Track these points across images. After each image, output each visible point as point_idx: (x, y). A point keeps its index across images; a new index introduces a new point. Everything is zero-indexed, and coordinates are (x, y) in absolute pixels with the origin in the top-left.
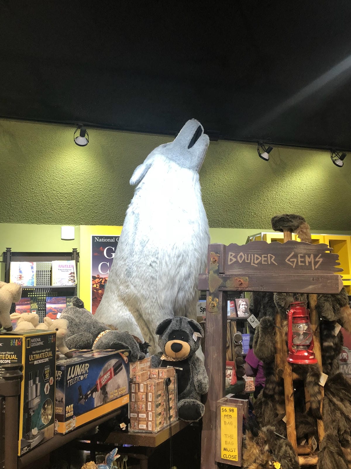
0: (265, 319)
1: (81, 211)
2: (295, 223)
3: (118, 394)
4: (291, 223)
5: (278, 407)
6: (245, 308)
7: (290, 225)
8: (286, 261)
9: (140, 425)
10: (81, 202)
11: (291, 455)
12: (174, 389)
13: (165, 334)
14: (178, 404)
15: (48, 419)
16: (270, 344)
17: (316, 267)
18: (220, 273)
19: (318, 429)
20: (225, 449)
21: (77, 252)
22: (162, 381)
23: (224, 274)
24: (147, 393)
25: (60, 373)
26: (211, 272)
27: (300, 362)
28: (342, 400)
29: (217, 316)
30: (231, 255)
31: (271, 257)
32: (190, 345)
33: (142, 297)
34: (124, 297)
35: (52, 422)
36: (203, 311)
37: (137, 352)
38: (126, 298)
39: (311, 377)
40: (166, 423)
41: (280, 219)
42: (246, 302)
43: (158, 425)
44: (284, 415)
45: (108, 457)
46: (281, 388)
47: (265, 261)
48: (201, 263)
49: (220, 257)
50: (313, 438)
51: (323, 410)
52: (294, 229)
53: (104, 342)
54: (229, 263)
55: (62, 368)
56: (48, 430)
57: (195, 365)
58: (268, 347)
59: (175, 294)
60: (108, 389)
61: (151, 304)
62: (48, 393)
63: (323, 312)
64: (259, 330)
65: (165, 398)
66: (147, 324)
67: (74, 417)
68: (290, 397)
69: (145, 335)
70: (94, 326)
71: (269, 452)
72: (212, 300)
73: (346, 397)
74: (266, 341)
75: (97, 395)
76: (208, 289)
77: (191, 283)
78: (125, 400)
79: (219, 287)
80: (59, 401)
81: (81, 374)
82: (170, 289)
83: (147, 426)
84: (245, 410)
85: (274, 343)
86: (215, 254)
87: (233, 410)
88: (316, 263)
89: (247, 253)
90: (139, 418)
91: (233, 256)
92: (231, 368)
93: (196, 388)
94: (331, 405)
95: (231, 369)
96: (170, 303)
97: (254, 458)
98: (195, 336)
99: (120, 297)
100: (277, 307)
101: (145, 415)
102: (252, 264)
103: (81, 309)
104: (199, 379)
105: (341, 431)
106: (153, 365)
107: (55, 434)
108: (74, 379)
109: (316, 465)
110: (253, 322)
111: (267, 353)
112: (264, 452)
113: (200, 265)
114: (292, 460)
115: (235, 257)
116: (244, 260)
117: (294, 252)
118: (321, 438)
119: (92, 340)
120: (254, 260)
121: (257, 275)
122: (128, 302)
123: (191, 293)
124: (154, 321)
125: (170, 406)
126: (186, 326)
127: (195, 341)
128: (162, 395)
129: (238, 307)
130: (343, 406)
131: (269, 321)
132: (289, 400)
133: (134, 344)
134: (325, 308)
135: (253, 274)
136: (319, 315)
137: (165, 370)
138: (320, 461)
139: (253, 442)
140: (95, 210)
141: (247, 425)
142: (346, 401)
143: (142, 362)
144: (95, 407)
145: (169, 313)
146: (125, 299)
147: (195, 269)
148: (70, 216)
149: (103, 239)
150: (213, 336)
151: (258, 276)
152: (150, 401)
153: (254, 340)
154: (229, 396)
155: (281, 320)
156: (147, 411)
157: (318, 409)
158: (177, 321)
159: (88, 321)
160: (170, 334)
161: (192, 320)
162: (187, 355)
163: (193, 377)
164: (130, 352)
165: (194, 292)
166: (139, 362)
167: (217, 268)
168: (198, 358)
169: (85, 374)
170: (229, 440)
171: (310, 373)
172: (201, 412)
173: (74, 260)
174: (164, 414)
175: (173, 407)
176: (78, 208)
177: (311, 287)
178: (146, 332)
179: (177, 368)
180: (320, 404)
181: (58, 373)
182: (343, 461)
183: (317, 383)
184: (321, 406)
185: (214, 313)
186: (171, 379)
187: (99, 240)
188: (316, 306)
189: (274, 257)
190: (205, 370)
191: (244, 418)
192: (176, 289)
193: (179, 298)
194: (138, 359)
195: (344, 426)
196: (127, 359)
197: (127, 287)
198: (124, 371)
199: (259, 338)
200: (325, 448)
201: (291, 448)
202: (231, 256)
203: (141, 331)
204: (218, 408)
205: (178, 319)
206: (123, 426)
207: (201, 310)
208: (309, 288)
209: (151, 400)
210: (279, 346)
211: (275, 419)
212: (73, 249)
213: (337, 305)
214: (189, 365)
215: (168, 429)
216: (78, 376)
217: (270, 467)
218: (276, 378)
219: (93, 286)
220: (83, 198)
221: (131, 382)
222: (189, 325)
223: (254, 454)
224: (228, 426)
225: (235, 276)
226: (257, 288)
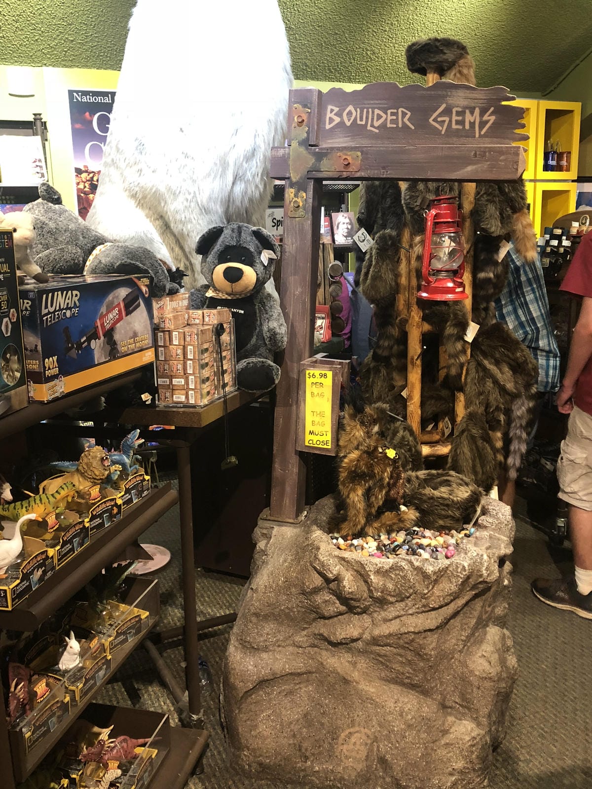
0: (384, 234)
1: (42, 37)
2: (449, 55)
3: (135, 345)
4: (441, 55)
5: (395, 375)
6: (348, 228)
7: (441, 60)
8: (431, 120)
9: (174, 396)
10: (40, 15)
11: (410, 443)
12: (230, 344)
13: (212, 253)
14: (237, 367)
15: (14, 377)
16: (390, 276)
17: (482, 133)
18: (310, 145)
19: (456, 406)
20: (311, 433)
21: (43, 121)
22: (209, 329)
23: (317, 146)
24: (184, 346)
25: (27, 304)
26: (295, 144)
27: (439, 298)
28: (497, 363)
29: (303, 224)
30: (332, 111)
31: (404, 115)
32: (256, 272)
33: (168, 191)
34: (134, 192)
35: (21, 382)
36: (278, 226)
37: (164, 280)
38: (138, 194)
39: (452, 328)
40: (218, 394)
41: (422, 47)
42: (350, 219)
43: (204, 396)
44: (404, 387)
45: (124, 442)
46: (402, 347)
47: (392, 121)
48: (276, 130)
49: (312, 114)
50: (447, 419)
51: (466, 378)
52: (446, 68)
53: (103, 261)
54: (328, 127)
55: (31, 295)
56: (16, 393)
57: (264, 305)
58: (385, 281)
59: (229, 188)
60: (117, 337)
61: (185, 203)
62: (9, 334)
63: (483, 221)
64: (373, 253)
65: (215, 356)
66: (180, 240)
67: (61, 377)
68: (417, 360)
69: (176, 259)
70: (83, 234)
71: (379, 435)
72: (295, 196)
73: (505, 358)
74: (383, 271)
75: (98, 345)
76: (287, 175)
77: (257, 166)
78: (148, 357)
79: (308, 172)
80: (31, 351)
81: (65, 307)
82: (219, 176)
83: (187, 397)
84: (345, 375)
85: (397, 276)
86: (302, 107)
87: (325, 375)
88: (483, 124)
89: (360, 106)
90: (173, 385)
91: (334, 113)
92: (323, 315)
93: (266, 341)
94: (480, 369)
95: (323, 318)
96: (219, 203)
97: (356, 443)
98: (265, 256)
99: (128, 191)
100: (406, 212)
101: (183, 381)
102: (369, 128)
103: (57, 206)
104: (271, 327)
105: (491, 407)
106: (193, 306)
107: (29, 402)
108: (55, 315)
109: (448, 456)
110: (364, 240)
111: (383, 290)
112: (372, 435)
113: (273, 131)
114: (412, 450)
115: (339, 114)
116: (356, 119)
117: (447, 103)
118: (459, 419)
119: (81, 259)
120: (373, 119)
121: (375, 147)
122: (142, 202)
123: (257, 186)
124: (191, 234)
125: (224, 369)
126: (248, 239)
127: (264, 265)
128: (211, 350)
129: (335, 228)
130: (499, 371)
131: (390, 236)
132: (413, 364)
133: (159, 267)
134: (487, 215)
135: (370, 147)
136: (476, 226)
137: (214, 311)
138: (454, 450)
139: (355, 420)
140: (69, 35)
141: (348, 398)
142: (504, 363)
143: (174, 299)
144: (96, 363)
145: (217, 221)
146: (137, 196)
147: (264, 140)
148: (20, 45)
149: (90, 96)
150: (296, 259)
151: (378, 149)
152: (191, 360)
153: (364, 271)
154: (319, 356)
155: (411, 235)
156: (185, 374)
157: (460, 375)
158: (233, 230)
159: (72, 226)
160: (220, 252)
161: (260, 229)
162: (251, 288)
163: (261, 324)
164: (151, 279)
165: (263, 183)
166: (168, 299)
167: (306, 135)
168: (269, 294)
169: (73, 308)
170: (317, 419)
171: (452, 322)
172: (275, 377)
173: (37, 135)
174: (214, 380)
175: (229, 370)
176: (35, 29)
177: (469, 168)
178: (178, 255)
179: (235, 310)
180: (462, 369)
181: (24, 303)
182: (489, 449)
183: (461, 337)
184: (464, 372)
185: (297, 219)
186: (225, 325)
187: (81, 99)
188: (471, 211)
189: (409, 114)
190: (282, 315)
191: (342, 387)
192: (230, 179)
193: (236, 194)
194: (167, 292)
195: (496, 399)
196: (147, 290)
197: (139, 172)
198: (142, 311)
199: (372, 267)
200: (463, 432)
201: (412, 433)
202: (331, 113)
203: (170, 254)
204: (301, 373)
205: (235, 226)
206: (146, 397)
207: (274, 224)
208: (466, 170)
209: (192, 358)
210: (403, 281)
211: (390, 393)
212: (34, 114)
213: (508, 209)
214: (255, 305)
215: (221, 402)
216: (60, 310)
217: (380, 455)
218: (395, 332)
219: (79, 187)
220: (41, 7)
221: (156, 329)
222: (254, 238)
223: (356, 438)
224: (317, 399)
225: (337, 149)
226: (376, 172)
